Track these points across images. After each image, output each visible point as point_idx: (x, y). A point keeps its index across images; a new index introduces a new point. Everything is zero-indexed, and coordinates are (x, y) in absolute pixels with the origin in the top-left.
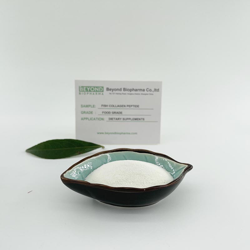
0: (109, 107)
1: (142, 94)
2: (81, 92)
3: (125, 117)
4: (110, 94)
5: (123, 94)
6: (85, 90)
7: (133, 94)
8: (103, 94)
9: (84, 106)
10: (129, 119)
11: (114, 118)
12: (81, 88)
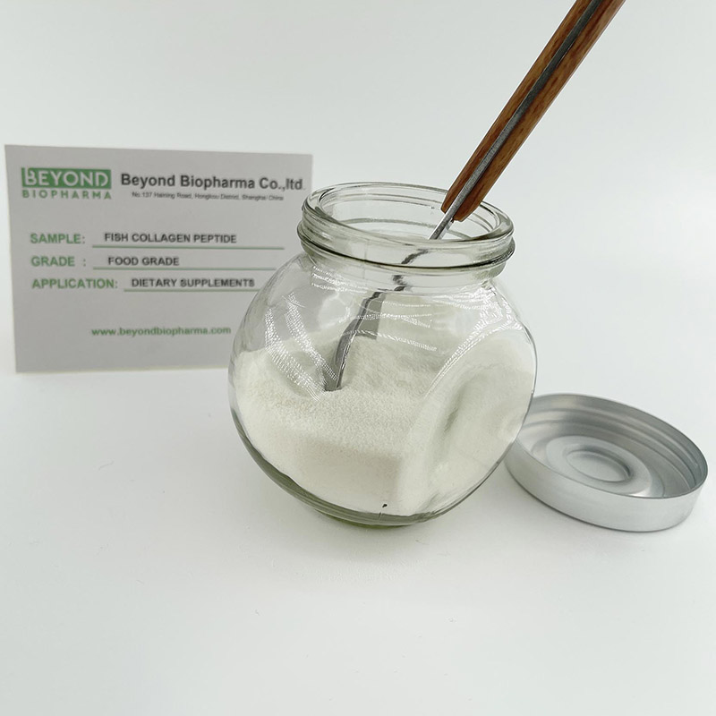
0: (130, 242)
1: (245, 197)
2: (30, 190)
3: (190, 276)
4: (135, 194)
5: (179, 195)
6: (44, 181)
7: (216, 197)
8: (107, 196)
9: (42, 238)
10: (203, 282)
11: (152, 280)
12: (30, 174)
